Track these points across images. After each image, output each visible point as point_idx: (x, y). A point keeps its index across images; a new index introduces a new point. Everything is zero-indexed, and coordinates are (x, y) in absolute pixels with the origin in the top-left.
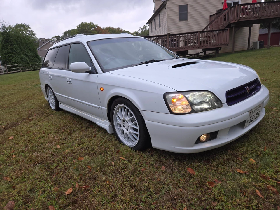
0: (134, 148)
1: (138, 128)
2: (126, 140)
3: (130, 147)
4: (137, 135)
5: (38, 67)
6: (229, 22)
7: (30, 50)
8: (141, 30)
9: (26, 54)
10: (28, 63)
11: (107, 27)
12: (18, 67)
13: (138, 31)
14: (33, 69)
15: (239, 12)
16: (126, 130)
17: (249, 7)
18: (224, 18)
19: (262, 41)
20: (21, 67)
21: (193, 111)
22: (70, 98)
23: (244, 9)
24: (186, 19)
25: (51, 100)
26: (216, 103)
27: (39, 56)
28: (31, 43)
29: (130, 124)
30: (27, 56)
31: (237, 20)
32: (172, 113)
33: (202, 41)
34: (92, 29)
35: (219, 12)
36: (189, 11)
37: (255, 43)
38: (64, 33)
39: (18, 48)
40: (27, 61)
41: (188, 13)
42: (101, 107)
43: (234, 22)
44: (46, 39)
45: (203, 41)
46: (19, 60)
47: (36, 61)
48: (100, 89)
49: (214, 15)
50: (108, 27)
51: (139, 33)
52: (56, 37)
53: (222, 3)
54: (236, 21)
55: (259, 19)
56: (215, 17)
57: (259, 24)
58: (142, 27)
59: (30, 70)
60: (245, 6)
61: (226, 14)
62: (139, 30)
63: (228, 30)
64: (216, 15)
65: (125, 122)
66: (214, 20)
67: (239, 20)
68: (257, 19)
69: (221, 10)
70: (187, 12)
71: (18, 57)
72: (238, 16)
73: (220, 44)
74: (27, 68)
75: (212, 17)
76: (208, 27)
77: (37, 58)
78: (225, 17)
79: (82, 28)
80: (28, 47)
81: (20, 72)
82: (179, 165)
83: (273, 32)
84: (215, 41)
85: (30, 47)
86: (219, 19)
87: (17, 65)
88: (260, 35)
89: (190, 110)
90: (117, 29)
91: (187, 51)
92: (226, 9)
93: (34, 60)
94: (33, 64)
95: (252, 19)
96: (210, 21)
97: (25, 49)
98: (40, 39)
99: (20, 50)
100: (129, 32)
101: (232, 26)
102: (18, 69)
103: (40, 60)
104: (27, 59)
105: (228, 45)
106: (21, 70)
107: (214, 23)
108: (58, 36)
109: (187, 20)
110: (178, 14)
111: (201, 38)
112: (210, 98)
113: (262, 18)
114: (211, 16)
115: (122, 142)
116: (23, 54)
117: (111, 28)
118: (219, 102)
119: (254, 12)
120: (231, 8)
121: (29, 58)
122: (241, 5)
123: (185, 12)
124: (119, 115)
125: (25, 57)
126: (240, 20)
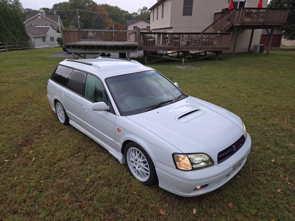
0: (144, 183)
1: (148, 169)
2: (137, 173)
3: (140, 181)
4: (147, 174)
5: (26, 46)
6: (233, 24)
7: (17, 26)
8: (141, 11)
9: (12, 31)
10: (15, 41)
11: (103, 4)
12: (4, 45)
13: (137, 12)
14: (20, 48)
15: (243, 15)
16: (138, 167)
17: (254, 11)
18: (229, 19)
19: (263, 45)
20: (7, 45)
21: (193, 169)
22: (83, 122)
23: (249, 13)
24: (190, 14)
25: (60, 114)
26: (210, 163)
27: (27, 34)
28: (19, 18)
29: (142, 165)
30: (14, 33)
31: (241, 23)
32: (177, 168)
33: (204, 41)
34: (86, 4)
35: (225, 11)
36: (194, 6)
37: (256, 47)
38: (54, 5)
39: (4, 24)
40: (14, 39)
41: (193, 8)
42: (116, 142)
43: (237, 25)
44: (33, 10)
45: (206, 42)
46: (5, 38)
47: (24, 39)
48: (118, 129)
49: (219, 13)
50: (105, 4)
51: (139, 15)
52: (44, 9)
53: (228, 1)
54: (240, 25)
55: (262, 24)
56: (219, 16)
57: (262, 29)
58: (142, 8)
59: (17, 50)
60: (250, 10)
61: (231, 15)
62: (139, 11)
63: (231, 34)
64: (221, 14)
65: (138, 161)
66: (218, 20)
67: (242, 24)
68: (261, 24)
69: (227, 9)
70: (192, 6)
71: (3, 34)
72: (242, 19)
73: (222, 47)
74: (13, 46)
75: (217, 15)
76: (212, 26)
77: (24, 36)
78: (229, 17)
79: (75, 3)
80: (15, 23)
81: (5, 51)
82: (179, 203)
83: (275, 34)
84: (217, 43)
85: (17, 22)
86: (223, 20)
87: (3, 43)
88: (262, 35)
89: (191, 169)
90: (115, 7)
91: (189, 51)
92: (232, 10)
93: (22, 38)
94: (20, 42)
95: (255, 24)
96: (214, 20)
97: (12, 25)
98: (27, 9)
99: (6, 26)
100: (127, 11)
101: (235, 28)
102: (4, 47)
103: (27, 39)
104: (14, 36)
105: (229, 49)
106: (7, 49)
107: (218, 24)
108: (48, 9)
109: (192, 16)
110: (182, 8)
111: (203, 38)
112: (206, 159)
113: (265, 24)
114: (215, 14)
115: (133, 176)
116: (9, 31)
117: (108, 5)
118: (212, 162)
119: (258, 17)
120: (236, 10)
121: (16, 35)
122: (247, 8)
123: (190, 6)
124: (133, 154)
125: (11, 34)
126: (244, 24)
